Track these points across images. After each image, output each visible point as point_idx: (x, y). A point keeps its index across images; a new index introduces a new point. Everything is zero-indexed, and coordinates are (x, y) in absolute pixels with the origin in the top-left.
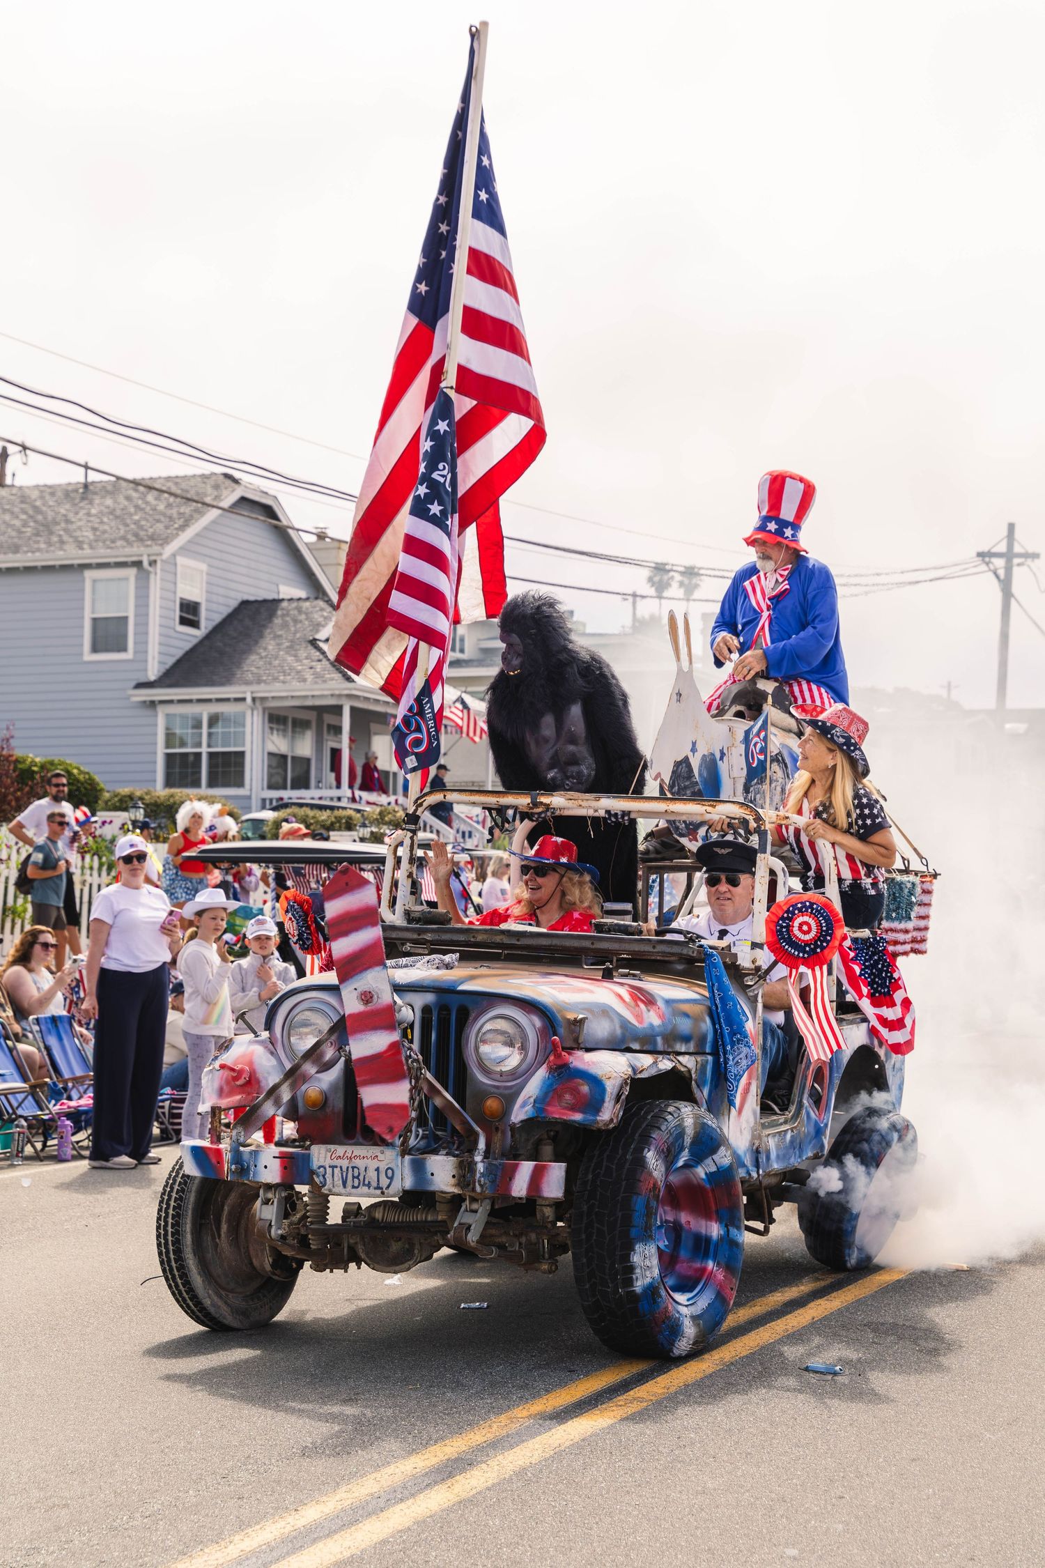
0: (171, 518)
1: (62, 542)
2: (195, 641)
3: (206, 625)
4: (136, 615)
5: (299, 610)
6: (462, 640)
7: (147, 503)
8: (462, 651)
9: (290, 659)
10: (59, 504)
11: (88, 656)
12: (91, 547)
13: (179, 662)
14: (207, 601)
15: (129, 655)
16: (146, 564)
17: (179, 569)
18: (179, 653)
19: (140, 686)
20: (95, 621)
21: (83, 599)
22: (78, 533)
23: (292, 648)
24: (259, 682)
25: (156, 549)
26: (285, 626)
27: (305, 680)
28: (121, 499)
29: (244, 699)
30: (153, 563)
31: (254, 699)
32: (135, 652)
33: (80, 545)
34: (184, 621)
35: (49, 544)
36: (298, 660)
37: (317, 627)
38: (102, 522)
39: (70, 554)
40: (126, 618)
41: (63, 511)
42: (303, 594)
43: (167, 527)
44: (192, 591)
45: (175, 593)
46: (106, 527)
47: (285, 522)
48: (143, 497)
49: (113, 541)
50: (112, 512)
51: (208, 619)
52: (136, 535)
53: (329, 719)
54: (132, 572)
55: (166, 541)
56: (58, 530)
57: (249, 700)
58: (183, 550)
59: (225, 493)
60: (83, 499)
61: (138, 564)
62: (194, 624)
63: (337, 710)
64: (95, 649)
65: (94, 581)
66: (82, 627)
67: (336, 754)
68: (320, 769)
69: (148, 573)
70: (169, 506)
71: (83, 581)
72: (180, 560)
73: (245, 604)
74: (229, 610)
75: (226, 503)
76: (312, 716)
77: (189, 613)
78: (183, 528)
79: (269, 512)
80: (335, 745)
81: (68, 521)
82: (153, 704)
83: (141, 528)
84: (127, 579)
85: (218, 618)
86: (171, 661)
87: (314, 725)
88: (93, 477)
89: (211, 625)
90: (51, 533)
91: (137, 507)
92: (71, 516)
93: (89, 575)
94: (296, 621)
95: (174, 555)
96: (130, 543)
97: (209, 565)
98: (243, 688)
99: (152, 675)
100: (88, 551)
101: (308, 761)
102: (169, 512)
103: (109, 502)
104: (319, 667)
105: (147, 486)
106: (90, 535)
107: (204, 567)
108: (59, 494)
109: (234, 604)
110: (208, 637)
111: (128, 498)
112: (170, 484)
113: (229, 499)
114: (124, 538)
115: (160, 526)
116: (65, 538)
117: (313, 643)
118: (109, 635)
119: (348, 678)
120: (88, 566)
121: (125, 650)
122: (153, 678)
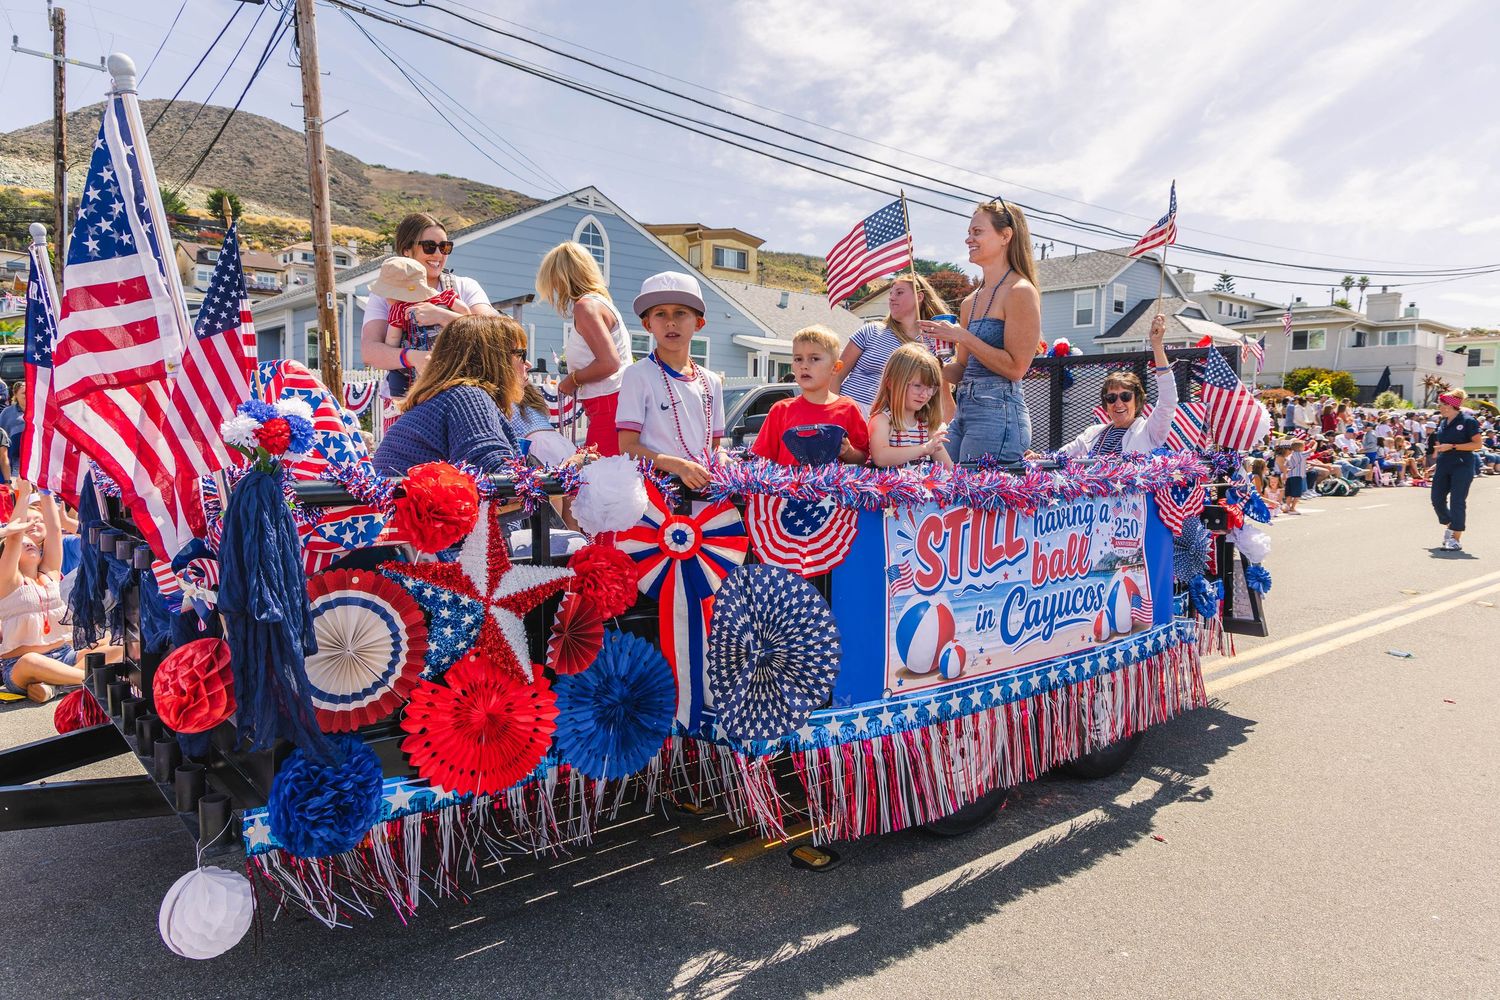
0: (1111, 267)
1: (1065, 280)
2: (1120, 318)
3: (1126, 311)
4: (1096, 309)
5: (1166, 302)
6: (1245, 313)
7: (1106, 260)
8: (1245, 317)
10: (1064, 265)
11: (1076, 326)
12: (1077, 281)
13: (1113, 327)
14: (1127, 301)
15: (1092, 325)
16: (1100, 287)
17: (1114, 288)
18: (1113, 323)
19: (1097, 337)
20: (1079, 312)
21: (1073, 303)
22: (1072, 276)
25: (1104, 280)
28: (1090, 261)
29: (1141, 342)
30: (1102, 286)
32: (1095, 324)
33: (1072, 280)
34: (1116, 310)
35: (1061, 281)
37: (1176, 309)
38: (1082, 271)
39: (1068, 285)
40: (1091, 310)
41: (1067, 267)
42: (1170, 295)
43: (1110, 271)
44: (1121, 298)
45: (1113, 298)
46: (1084, 273)
47: (1162, 265)
49: (1086, 278)
50: (1087, 266)
51: (1126, 309)
52: (1096, 275)
54: (1095, 290)
55: (1110, 276)
56: (1063, 275)
58: (1116, 280)
60: (1075, 261)
61: (1097, 287)
62: (1121, 311)
64: (1078, 323)
65: (1078, 295)
66: (1073, 314)
69: (1101, 291)
71: (1074, 296)
72: (1115, 284)
73: (1142, 300)
74: (1136, 304)
77: (1119, 306)
78: (1116, 271)
79: (1157, 263)
81: (1068, 272)
82: (1102, 345)
83: (1099, 272)
84: (1092, 294)
85: (1131, 308)
86: (1111, 326)
88: (1081, 251)
89: (1129, 311)
90: (1061, 276)
91: (1098, 263)
92: (1069, 270)
93: (1076, 292)
95: (1113, 282)
96: (1093, 279)
97: (1129, 286)
98: (1141, 337)
99: (1102, 332)
100: (1075, 283)
102: (1112, 263)
103: (1085, 262)
104: (1176, 326)
105: (1111, 253)
106: (1076, 276)
107: (1126, 287)
108: (1066, 260)
109: (1139, 302)
110: (1126, 315)
111: (1099, 259)
114: (1091, 277)
115: (1107, 271)
116: (1067, 278)
117: (1174, 316)
118: (1084, 317)
119: (1189, 331)
120: (1076, 289)
121: (1090, 323)
122: (1102, 334)
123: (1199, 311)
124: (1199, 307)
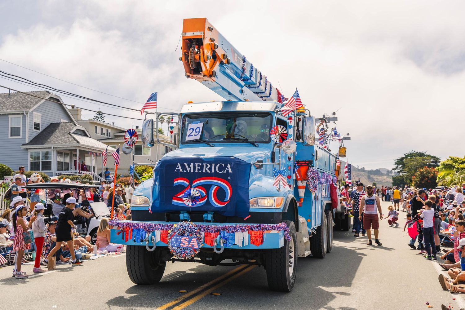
0: (32, 102)
1: (3, 108)
2: (38, 133)
3: (41, 129)
4: (22, 127)
5: (66, 125)
6: (110, 133)
7: (26, 98)
8: (110, 136)
9: (63, 138)
10: (2, 98)
11: (10, 137)
12: (10, 109)
13: (34, 139)
14: (42, 123)
15: (21, 137)
16: (25, 114)
17: (34, 115)
18: (34, 136)
19: (23, 145)
20: (12, 128)
21: (8, 123)
22: (7, 106)
23: (64, 135)
24: (55, 143)
25: (28, 110)
26: (62, 129)
27: (67, 143)
28: (19, 97)
29: (51, 148)
30: (27, 113)
31: (54, 148)
33: (7, 109)
34: (35, 128)
36: (65, 138)
37: (71, 129)
38: (13, 103)
39: (5, 111)
40: (20, 127)
41: (3, 100)
42: (67, 121)
43: (31, 105)
44: (38, 121)
45: (33, 121)
46: (15, 104)
47: (62, 103)
48: (25, 97)
49: (16, 108)
50: (16, 101)
51: (42, 128)
52: (22, 106)
53: (74, 153)
54: (22, 115)
55: (31, 108)
56: (2, 105)
57: (52, 148)
58: (35, 110)
59: (46, 96)
60: (8, 97)
61: (23, 114)
62: (38, 129)
63: (75, 150)
64: (11, 136)
65: (11, 118)
66: (8, 130)
67: (75, 161)
68: (71, 165)
69: (26, 116)
70: (31, 99)
71: (8, 118)
72: (34, 113)
73: (52, 124)
74: (48, 125)
75: (47, 98)
76: (69, 152)
77: (37, 126)
78: (35, 104)
79: (58, 100)
80: (75, 159)
81: (4, 103)
82: (27, 149)
83: (24, 105)
84: (20, 118)
85: (44, 128)
86: (32, 138)
87: (70, 154)
88: (11, 91)
89: (43, 129)
91: (23, 99)
92: (5, 101)
93: (10, 116)
94: (65, 128)
95: (32, 111)
96: (21, 109)
98: (51, 145)
99: (27, 141)
100: (9, 110)
101: (68, 163)
102: (31, 101)
103: (15, 98)
104: (70, 139)
105: (27, 94)
106: (10, 106)
107: (41, 115)
108: (2, 96)
109: (49, 124)
110: (42, 132)
111: (21, 97)
112: (32, 94)
113: (47, 97)
114: (19, 107)
115: (29, 104)
117: (69, 133)
118: (15, 132)
119: (78, 142)
120: (10, 114)
121: (20, 136)
122: (27, 143)
123: (84, 131)
124: (84, 129)
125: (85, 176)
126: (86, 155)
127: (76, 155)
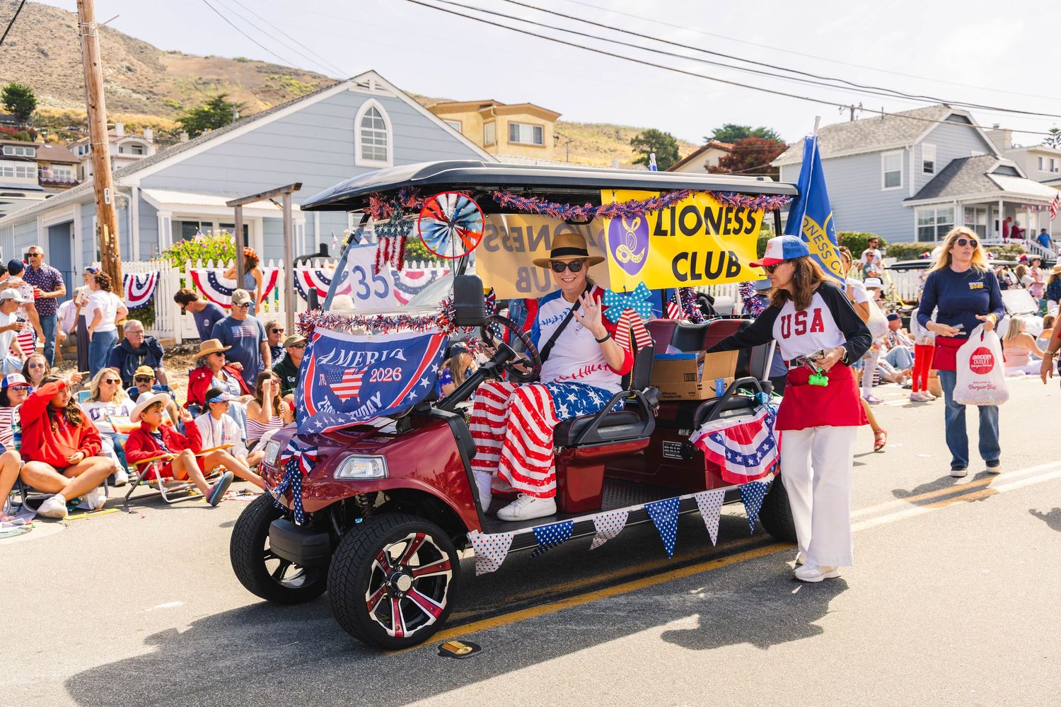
0: (918, 127)
1: (871, 142)
2: (931, 179)
3: (936, 171)
4: (904, 170)
5: (980, 161)
7: (909, 121)
9: (974, 182)
10: (871, 126)
11: (884, 189)
12: (884, 143)
13: (924, 188)
14: (937, 161)
15: (901, 187)
16: (907, 148)
17: (923, 148)
18: (924, 185)
19: (906, 200)
20: (886, 174)
21: (881, 165)
22: (878, 138)
23: (975, 178)
24: (959, 193)
25: (912, 140)
26: (973, 168)
27: (980, 191)
28: (898, 121)
29: (952, 202)
30: (910, 147)
31: (957, 202)
32: (904, 186)
33: (879, 142)
34: (926, 170)
35: (866, 144)
36: (978, 183)
37: (988, 167)
38: (889, 132)
39: (874, 147)
40: (899, 172)
41: (872, 129)
42: (983, 153)
43: (917, 131)
44: (929, 157)
45: (921, 159)
46: (891, 134)
47: (975, 125)
49: (893, 139)
50: (893, 127)
51: (937, 170)
52: (903, 136)
53: (994, 207)
54: (902, 151)
55: (917, 136)
56: (870, 137)
57: (955, 202)
58: (924, 140)
59: (944, 112)
60: (881, 122)
61: (904, 148)
62: (931, 171)
63: (997, 203)
64: (887, 186)
65: (885, 157)
66: (880, 177)
67: (997, 222)
68: (990, 230)
69: (909, 151)
71: (880, 158)
72: (923, 144)
73: (955, 160)
74: (947, 164)
75: (946, 116)
76: (986, 207)
77: (928, 167)
78: (924, 130)
79: (966, 120)
80: (996, 219)
81: (875, 133)
82: (912, 207)
83: (906, 132)
84: (899, 155)
85: (942, 168)
86: (920, 188)
87: (987, 211)
89: (939, 171)
90: (867, 139)
91: (904, 124)
92: (876, 131)
93: (883, 154)
94: (978, 166)
95: (920, 142)
96: (900, 139)
97: (938, 145)
98: (952, 197)
99: (912, 194)
100: (882, 145)
101: (985, 227)
102: (918, 124)
103: (892, 123)
104: (987, 185)
106: (883, 138)
107: (934, 146)
108: (871, 122)
109: (950, 161)
110: (938, 176)
111: (901, 120)
112: (919, 112)
113: (947, 113)
114: (898, 137)
115: (914, 131)
116: (873, 140)
117: (986, 175)
118: (892, 180)
119: (1002, 189)
120: (883, 151)
121: (899, 185)
122: (912, 195)
123: (1013, 169)
124: (1012, 164)
125: (1012, 247)
126: (1017, 210)
127: (997, 212)
